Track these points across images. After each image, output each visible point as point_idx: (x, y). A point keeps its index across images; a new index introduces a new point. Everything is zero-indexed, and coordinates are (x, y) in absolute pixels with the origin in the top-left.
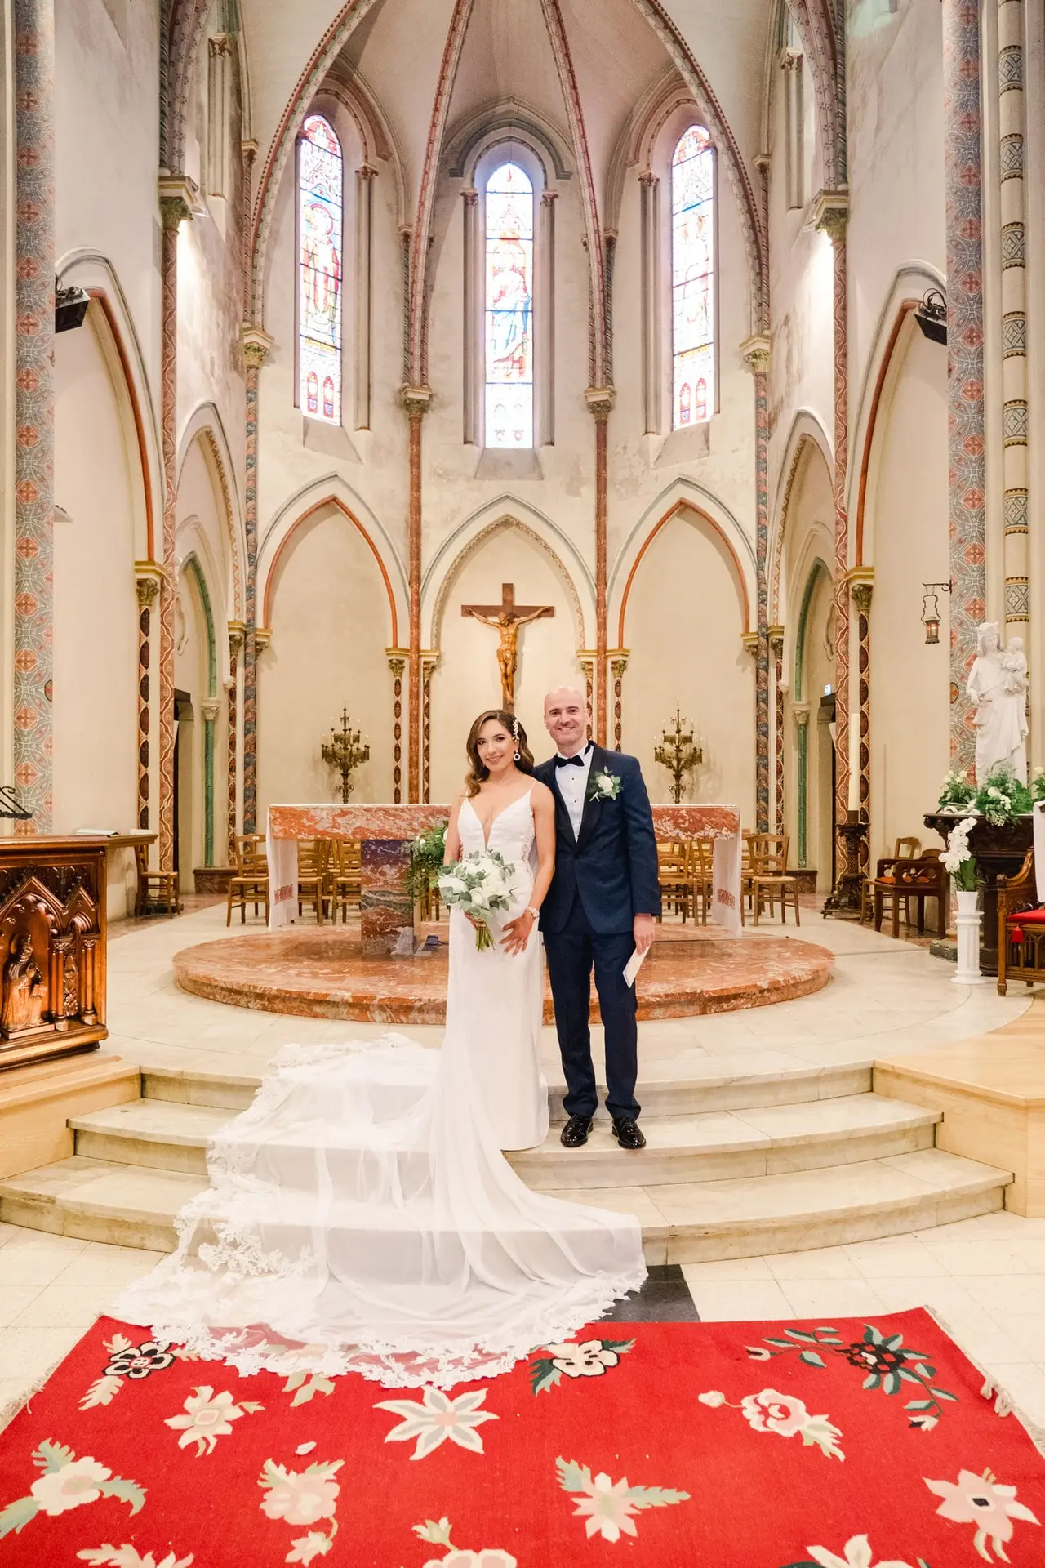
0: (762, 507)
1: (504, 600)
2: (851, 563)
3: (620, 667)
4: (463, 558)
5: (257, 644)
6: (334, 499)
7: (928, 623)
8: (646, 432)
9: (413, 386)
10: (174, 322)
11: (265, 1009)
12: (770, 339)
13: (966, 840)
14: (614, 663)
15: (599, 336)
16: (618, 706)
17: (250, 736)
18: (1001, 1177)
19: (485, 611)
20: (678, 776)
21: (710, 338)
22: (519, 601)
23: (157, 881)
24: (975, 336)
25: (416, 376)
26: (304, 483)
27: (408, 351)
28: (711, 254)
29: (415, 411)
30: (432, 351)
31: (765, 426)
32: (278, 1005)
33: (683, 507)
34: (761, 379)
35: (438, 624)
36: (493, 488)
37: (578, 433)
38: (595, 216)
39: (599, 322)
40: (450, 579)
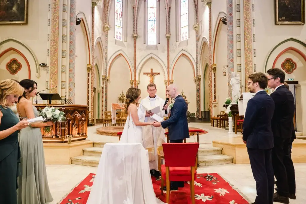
0: (197, 54)
1: (151, 72)
2: (212, 63)
4: (144, 64)
5: (107, 79)
6: (121, 54)
7: (224, 72)
8: (176, 41)
9: (135, 34)
10: (94, 23)
11: (112, 136)
12: (198, 24)
13: (230, 108)
14: (171, 83)
15: (168, 25)
17: (106, 96)
18: (232, 157)
19: (147, 74)
21: (188, 25)
22: (154, 72)
23: (90, 120)
24: (231, 23)
25: (135, 32)
26: (116, 51)
27: (134, 28)
28: (188, 10)
29: (135, 38)
30: (138, 28)
31: (197, 40)
32: (114, 135)
33: (183, 55)
34: (197, 32)
35: (139, 76)
36: (149, 52)
37: (164, 42)
38: (167, 3)
39: (168, 22)
40: (141, 68)
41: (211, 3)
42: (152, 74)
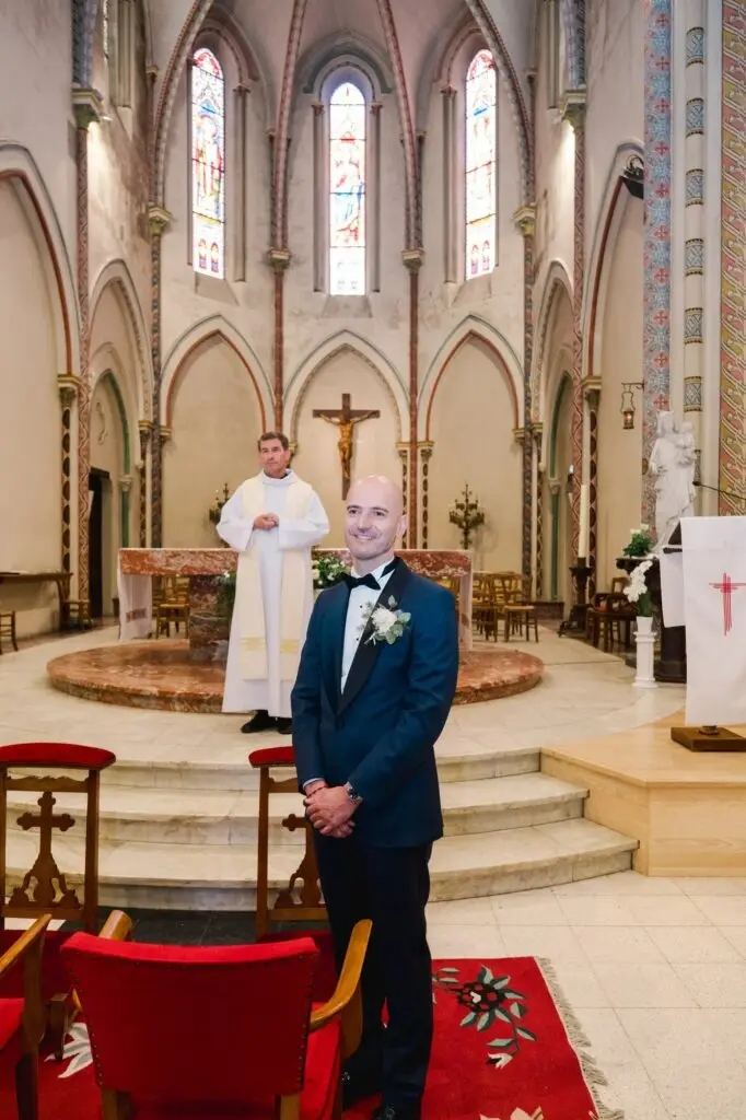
0: (529, 335)
1: (344, 406)
2: (584, 373)
3: (427, 454)
4: (314, 375)
5: (161, 437)
6: (219, 332)
7: (626, 413)
8: (447, 281)
9: (277, 249)
10: (86, 199)
11: (99, 700)
12: (535, 208)
13: (643, 578)
14: (423, 451)
15: (412, 211)
16: (425, 482)
17: (156, 503)
18: (629, 843)
19: (329, 414)
20: (466, 533)
21: (493, 211)
22: (354, 406)
23: (77, 607)
24: (664, 191)
25: (279, 242)
26: (197, 320)
27: (273, 224)
28: (493, 146)
29: (278, 269)
30: (290, 223)
31: (530, 276)
32: (109, 698)
33: (473, 336)
34: (529, 241)
35: (295, 422)
36: (336, 324)
37: (397, 284)
38: (409, 120)
39: (412, 200)
40: (304, 390)
42: (347, 417)
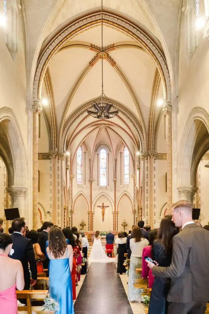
0: (134, 195)
2: (140, 205)
3: (117, 214)
4: (97, 200)
5: (72, 212)
6: (81, 194)
8: (121, 184)
9: (91, 179)
12: (135, 175)
15: (115, 172)
16: (117, 218)
19: (100, 207)
20: (124, 227)
21: (129, 173)
22: (104, 205)
25: (91, 177)
26: (78, 192)
27: (90, 174)
28: (129, 163)
29: (91, 182)
30: (93, 174)
31: (134, 186)
33: (125, 194)
34: (134, 181)
35: (94, 208)
36: (101, 191)
37: (112, 184)
38: (114, 157)
39: (115, 170)
40: (96, 202)
41: (140, 168)
42: (103, 207)
